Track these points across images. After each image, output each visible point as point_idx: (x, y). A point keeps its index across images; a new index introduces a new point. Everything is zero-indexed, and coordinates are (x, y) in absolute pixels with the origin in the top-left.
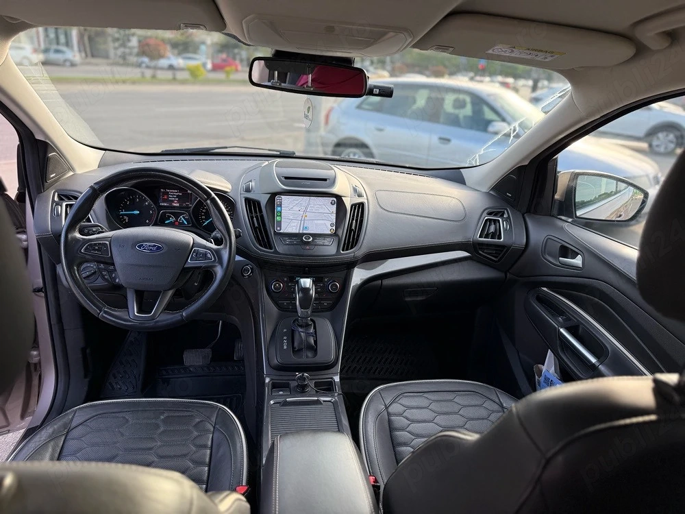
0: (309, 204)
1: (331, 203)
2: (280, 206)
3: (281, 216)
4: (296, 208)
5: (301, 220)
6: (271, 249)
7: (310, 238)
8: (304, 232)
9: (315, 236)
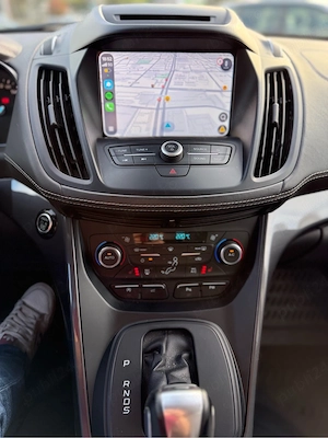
0: (172, 71)
1: (222, 66)
2: (111, 77)
3: (113, 100)
4: (146, 82)
5: (158, 109)
6: (86, 177)
7: (176, 148)
8: (165, 134)
9: (188, 142)
